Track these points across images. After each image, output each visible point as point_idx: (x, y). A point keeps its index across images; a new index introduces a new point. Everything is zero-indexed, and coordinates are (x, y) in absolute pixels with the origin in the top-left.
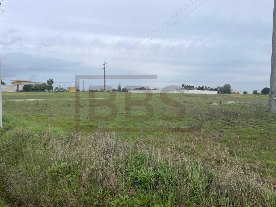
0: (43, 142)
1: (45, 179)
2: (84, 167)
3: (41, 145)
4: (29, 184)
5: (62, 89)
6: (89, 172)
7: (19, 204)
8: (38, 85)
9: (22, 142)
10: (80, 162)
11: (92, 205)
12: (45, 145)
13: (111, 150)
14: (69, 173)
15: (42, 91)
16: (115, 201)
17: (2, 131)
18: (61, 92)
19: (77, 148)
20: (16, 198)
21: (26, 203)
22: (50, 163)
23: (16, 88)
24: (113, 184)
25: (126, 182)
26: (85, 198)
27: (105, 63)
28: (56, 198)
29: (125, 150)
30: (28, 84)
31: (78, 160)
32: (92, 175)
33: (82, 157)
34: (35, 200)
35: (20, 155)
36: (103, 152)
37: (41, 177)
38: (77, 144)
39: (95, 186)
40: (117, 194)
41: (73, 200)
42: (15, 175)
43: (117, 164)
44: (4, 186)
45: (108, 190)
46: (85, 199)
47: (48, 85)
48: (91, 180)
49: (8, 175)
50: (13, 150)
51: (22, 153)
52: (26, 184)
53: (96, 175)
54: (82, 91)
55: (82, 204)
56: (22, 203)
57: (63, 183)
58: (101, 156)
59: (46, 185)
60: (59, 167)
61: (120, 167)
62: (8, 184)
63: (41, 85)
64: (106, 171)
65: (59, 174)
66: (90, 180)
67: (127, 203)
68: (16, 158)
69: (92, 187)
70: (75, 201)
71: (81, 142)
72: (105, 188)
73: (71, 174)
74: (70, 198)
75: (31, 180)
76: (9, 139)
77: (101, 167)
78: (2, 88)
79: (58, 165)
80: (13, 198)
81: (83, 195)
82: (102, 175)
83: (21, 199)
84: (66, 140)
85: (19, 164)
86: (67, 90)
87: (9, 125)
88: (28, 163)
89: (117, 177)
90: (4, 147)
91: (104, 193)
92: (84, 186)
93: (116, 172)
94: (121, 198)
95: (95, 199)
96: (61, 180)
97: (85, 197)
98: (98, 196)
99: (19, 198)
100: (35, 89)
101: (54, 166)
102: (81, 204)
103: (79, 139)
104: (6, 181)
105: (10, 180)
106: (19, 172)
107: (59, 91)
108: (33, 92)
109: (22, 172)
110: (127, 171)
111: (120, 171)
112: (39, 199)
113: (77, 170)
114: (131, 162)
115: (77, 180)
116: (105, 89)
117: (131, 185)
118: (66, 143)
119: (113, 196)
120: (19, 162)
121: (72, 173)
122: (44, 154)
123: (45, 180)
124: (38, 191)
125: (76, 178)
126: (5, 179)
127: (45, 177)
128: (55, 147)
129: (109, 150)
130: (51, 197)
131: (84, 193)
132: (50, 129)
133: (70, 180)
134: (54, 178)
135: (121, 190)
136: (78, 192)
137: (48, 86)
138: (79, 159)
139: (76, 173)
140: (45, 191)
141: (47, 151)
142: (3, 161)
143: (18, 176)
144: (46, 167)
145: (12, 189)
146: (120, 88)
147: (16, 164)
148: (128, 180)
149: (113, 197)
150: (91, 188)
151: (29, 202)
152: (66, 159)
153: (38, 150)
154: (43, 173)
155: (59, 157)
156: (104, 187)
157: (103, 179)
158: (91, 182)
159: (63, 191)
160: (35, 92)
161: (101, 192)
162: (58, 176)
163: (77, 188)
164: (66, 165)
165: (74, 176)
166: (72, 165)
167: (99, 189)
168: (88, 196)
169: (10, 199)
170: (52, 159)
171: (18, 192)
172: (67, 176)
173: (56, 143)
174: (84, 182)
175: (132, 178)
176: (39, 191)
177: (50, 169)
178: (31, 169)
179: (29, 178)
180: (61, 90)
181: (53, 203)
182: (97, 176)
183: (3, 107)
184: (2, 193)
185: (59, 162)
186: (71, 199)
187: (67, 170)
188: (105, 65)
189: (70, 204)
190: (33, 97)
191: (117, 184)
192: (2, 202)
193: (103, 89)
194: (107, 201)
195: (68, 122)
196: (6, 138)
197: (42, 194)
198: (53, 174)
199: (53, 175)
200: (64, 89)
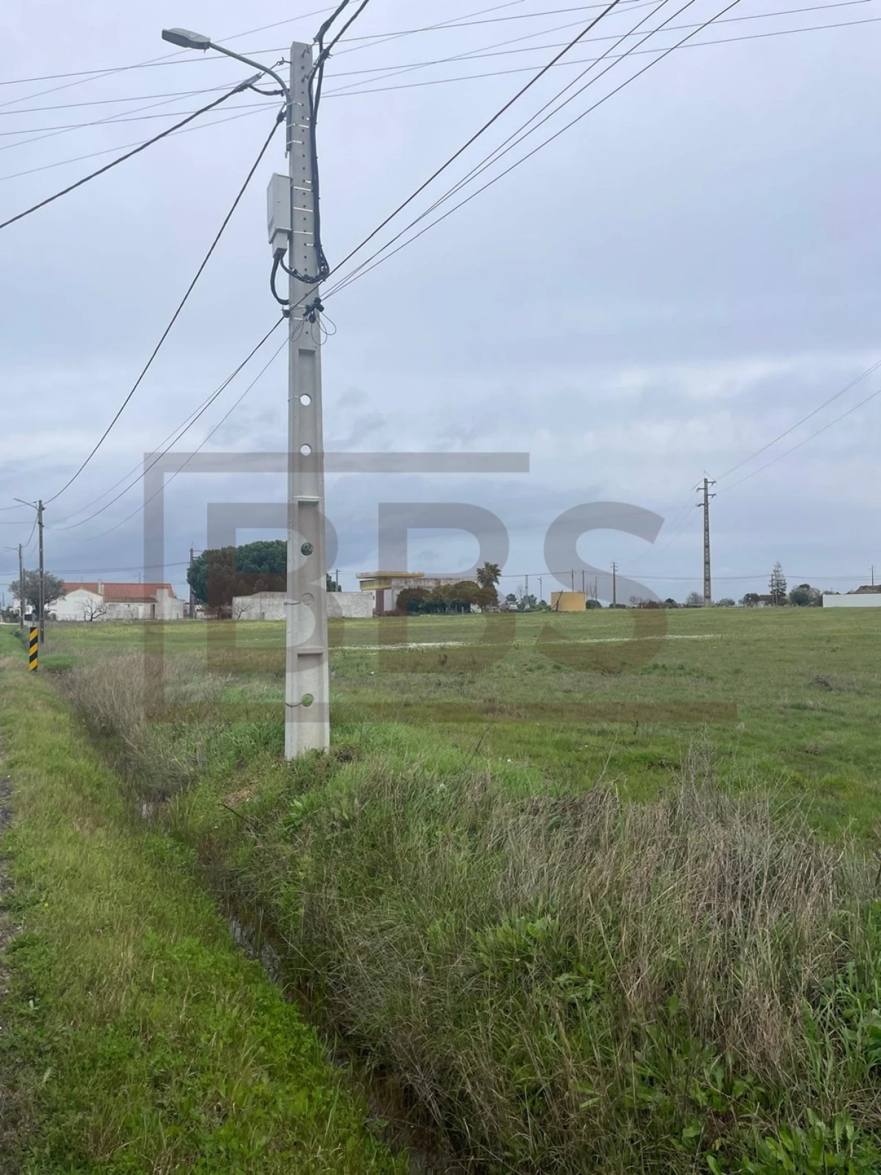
0: (466, 815)
1: (474, 979)
2: (633, 946)
3: (457, 830)
4: (416, 988)
5: (531, 600)
6: (655, 975)
7: (382, 1067)
8: (447, 587)
9: (393, 813)
10: (616, 923)
11: (677, 1134)
12: (473, 829)
13: (757, 887)
14: (568, 967)
15: (459, 611)
16: (788, 1143)
17: (328, 765)
18: (528, 611)
19: (598, 858)
20: (371, 1040)
21: (406, 1069)
22: (492, 909)
23: (373, 604)
24: (775, 1057)
25: (840, 1054)
26: (641, 1096)
27: (706, 481)
28: (518, 1071)
29: (824, 889)
30: (413, 584)
31: (605, 910)
32: (670, 993)
33: (620, 899)
34: (439, 1060)
35: (385, 863)
36: (715, 888)
37: (458, 967)
38: (598, 841)
39: (687, 1047)
40: (798, 1111)
41: (592, 1096)
42: (368, 944)
43: (788, 958)
44: (330, 984)
45: (750, 1079)
46: (644, 1101)
47: (481, 586)
48: (668, 1013)
49: (345, 939)
50: (362, 842)
51: (394, 856)
52: (406, 986)
53: (688, 996)
54: (611, 606)
55: (630, 1124)
56: (390, 1066)
57: (546, 1007)
58: (709, 906)
59: (478, 1004)
60: (528, 934)
61: (805, 977)
62: (343, 976)
63: (456, 586)
64: (737, 986)
65: (528, 965)
66: (660, 1014)
67: (851, 1165)
68: (372, 873)
69: (675, 1052)
70: (598, 1103)
71: (613, 832)
72: (737, 1064)
73: (579, 973)
74: (574, 1082)
75: (426, 970)
76: (351, 796)
77: (709, 959)
78: (328, 603)
79: (525, 926)
80: (359, 1038)
81: (634, 1080)
82: (718, 1000)
83: (388, 1046)
84: (551, 818)
85: (381, 900)
86: (549, 603)
87: (349, 743)
88: (414, 900)
89: (794, 1021)
90: (333, 827)
91: (728, 1088)
92: (636, 1040)
93: (786, 999)
94: (817, 1131)
95: (689, 1113)
96: (538, 990)
97: (644, 1092)
98: (701, 1097)
99: (381, 1043)
100: (436, 606)
101: (506, 925)
102: (624, 1121)
103: (604, 817)
104: (339, 961)
105: (350, 962)
106: (381, 931)
107: (521, 609)
108: (429, 615)
109: (391, 933)
110: (844, 998)
111: (809, 993)
112: (453, 1058)
113: (603, 958)
114: (863, 958)
115: (605, 1005)
116: (708, 597)
117: (867, 1076)
118: (551, 829)
119: (778, 1112)
120: (381, 892)
121: (582, 968)
122: (469, 870)
123: (477, 982)
124: (450, 1025)
125: (597, 995)
126: (336, 954)
127: (474, 966)
128: (510, 846)
129: (746, 884)
130: (498, 1060)
131: (639, 1072)
132: (489, 765)
133: (573, 999)
134: (511, 976)
135: (813, 1092)
136: (609, 1061)
137: (481, 591)
138: (608, 908)
139: (597, 971)
140: (474, 1030)
141: (479, 856)
142: (328, 880)
143: (377, 947)
144: (478, 925)
145: (359, 997)
146: (779, 584)
147: (372, 897)
148: (850, 1046)
149: (774, 1116)
150: (670, 1052)
151: (418, 1067)
152: (557, 901)
153: (450, 848)
154: (468, 948)
155: (525, 888)
156: (730, 1060)
157: (723, 1022)
158: (666, 1022)
159: (545, 1040)
160: (435, 616)
161: (714, 1080)
162: (526, 972)
163: (604, 1041)
164: (556, 929)
165: (591, 982)
166: (580, 930)
167: (704, 1064)
168: (658, 1088)
169: (349, 1038)
170: (500, 896)
171: (376, 1015)
172: (562, 979)
173: (515, 827)
174: (633, 1020)
175: (872, 1042)
176: (452, 1024)
177: (491, 938)
178: (423, 926)
179: (416, 962)
180: (528, 607)
181: (507, 1088)
182: (692, 1002)
183: (334, 673)
184: (324, 1011)
185: (526, 910)
186: (581, 1085)
187: (562, 951)
188: (706, 489)
189: (578, 1110)
190: (428, 634)
191: (796, 1057)
192: (320, 1050)
193: (701, 593)
194: (746, 1133)
195: (557, 736)
196: (341, 791)
197: (465, 1039)
198: (504, 960)
199: (505, 964)
200: (538, 601)
